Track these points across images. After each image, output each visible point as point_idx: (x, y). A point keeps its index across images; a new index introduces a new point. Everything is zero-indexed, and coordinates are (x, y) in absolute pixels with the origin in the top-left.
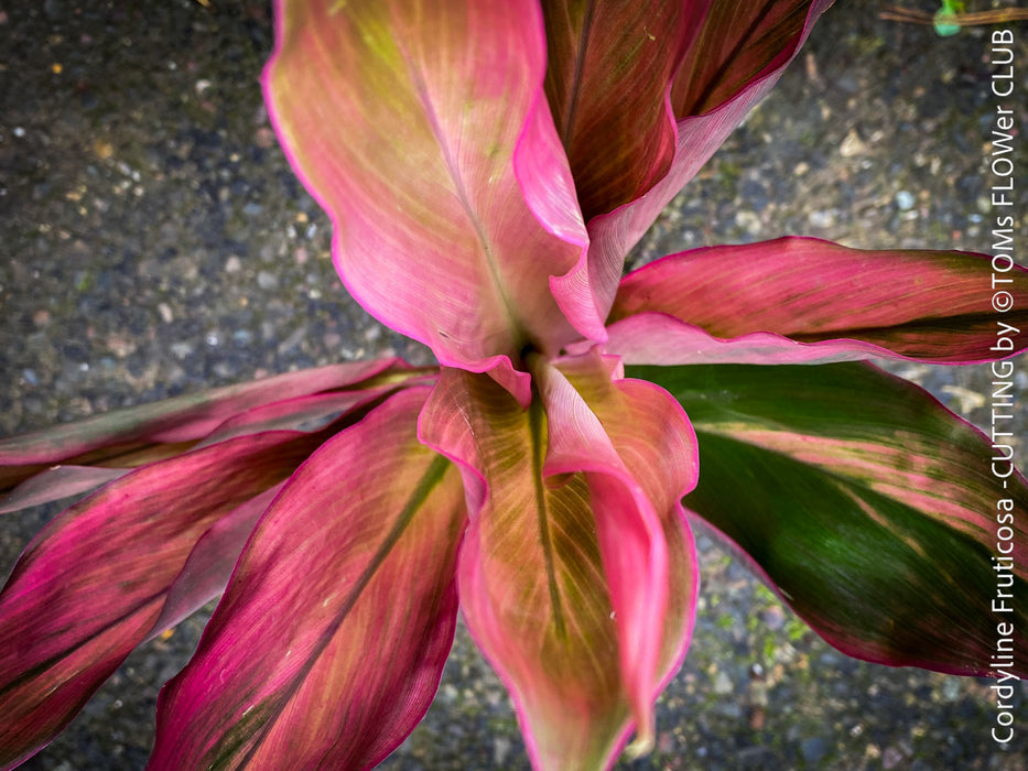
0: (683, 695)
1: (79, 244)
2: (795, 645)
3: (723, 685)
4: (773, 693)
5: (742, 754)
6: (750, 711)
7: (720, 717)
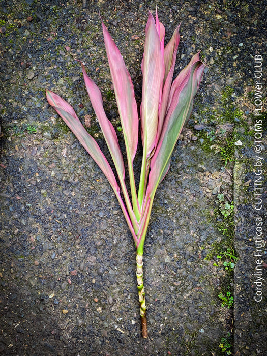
0: (35, 41)
1: (12, 266)
2: (6, 21)
3: (27, 33)
4: (22, 19)
5: (41, 18)
6: (30, 22)
7: (36, 29)
